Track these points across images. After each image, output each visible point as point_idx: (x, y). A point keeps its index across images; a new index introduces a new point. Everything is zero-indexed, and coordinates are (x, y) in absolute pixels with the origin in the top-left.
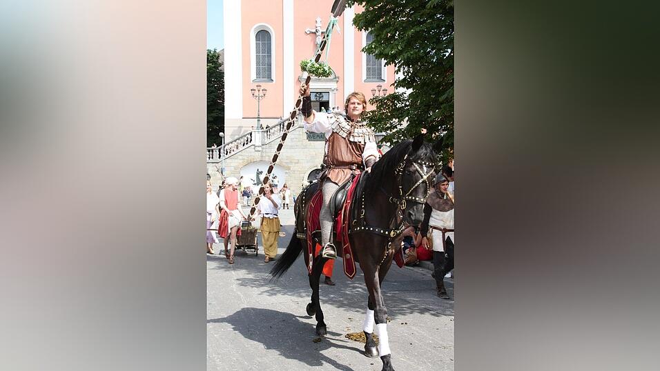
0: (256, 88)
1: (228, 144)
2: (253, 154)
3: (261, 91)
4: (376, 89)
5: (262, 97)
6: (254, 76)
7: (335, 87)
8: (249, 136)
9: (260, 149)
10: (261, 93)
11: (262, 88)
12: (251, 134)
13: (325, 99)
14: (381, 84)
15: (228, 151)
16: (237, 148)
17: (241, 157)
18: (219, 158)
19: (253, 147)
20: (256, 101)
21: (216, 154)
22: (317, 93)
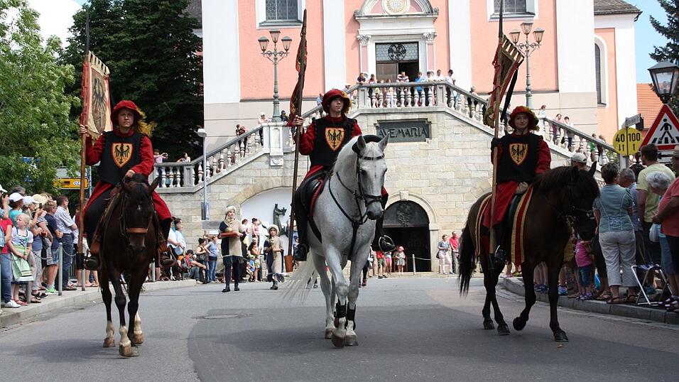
0: (268, 36)
1: (213, 155)
2: (265, 173)
3: (280, 43)
4: (520, 29)
5: (281, 53)
6: (261, 15)
7: (431, 31)
8: (258, 137)
9: (281, 162)
10: (280, 47)
11: (281, 36)
12: (261, 131)
13: (408, 57)
14: (527, 20)
15: (215, 167)
16: (233, 161)
17: (240, 180)
18: (196, 182)
19: (265, 158)
20: (271, 64)
21: (189, 174)
22: (393, 44)
